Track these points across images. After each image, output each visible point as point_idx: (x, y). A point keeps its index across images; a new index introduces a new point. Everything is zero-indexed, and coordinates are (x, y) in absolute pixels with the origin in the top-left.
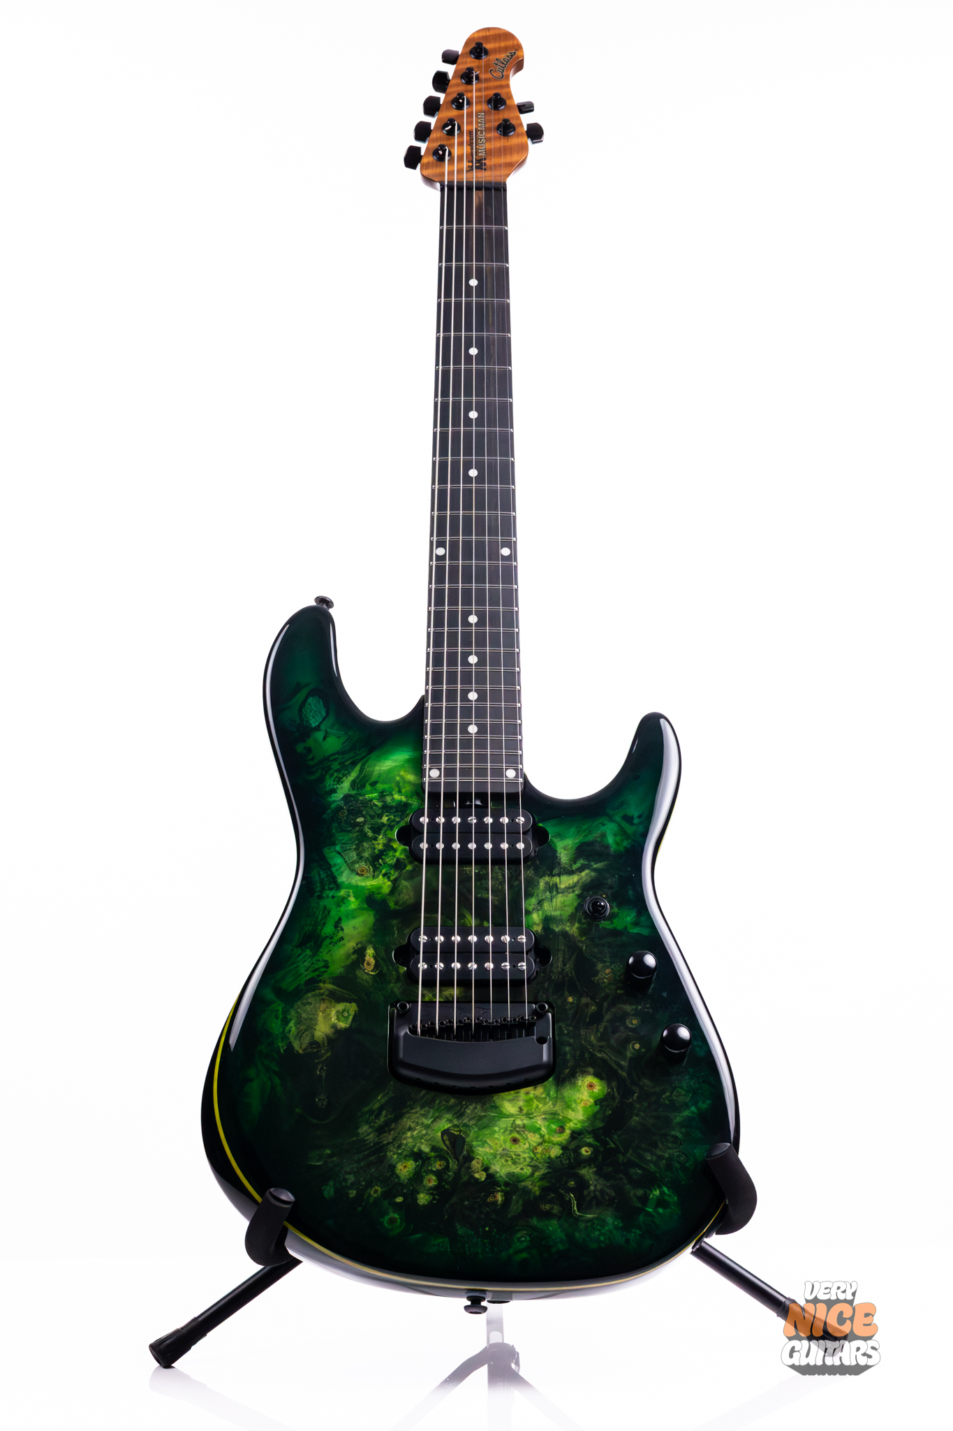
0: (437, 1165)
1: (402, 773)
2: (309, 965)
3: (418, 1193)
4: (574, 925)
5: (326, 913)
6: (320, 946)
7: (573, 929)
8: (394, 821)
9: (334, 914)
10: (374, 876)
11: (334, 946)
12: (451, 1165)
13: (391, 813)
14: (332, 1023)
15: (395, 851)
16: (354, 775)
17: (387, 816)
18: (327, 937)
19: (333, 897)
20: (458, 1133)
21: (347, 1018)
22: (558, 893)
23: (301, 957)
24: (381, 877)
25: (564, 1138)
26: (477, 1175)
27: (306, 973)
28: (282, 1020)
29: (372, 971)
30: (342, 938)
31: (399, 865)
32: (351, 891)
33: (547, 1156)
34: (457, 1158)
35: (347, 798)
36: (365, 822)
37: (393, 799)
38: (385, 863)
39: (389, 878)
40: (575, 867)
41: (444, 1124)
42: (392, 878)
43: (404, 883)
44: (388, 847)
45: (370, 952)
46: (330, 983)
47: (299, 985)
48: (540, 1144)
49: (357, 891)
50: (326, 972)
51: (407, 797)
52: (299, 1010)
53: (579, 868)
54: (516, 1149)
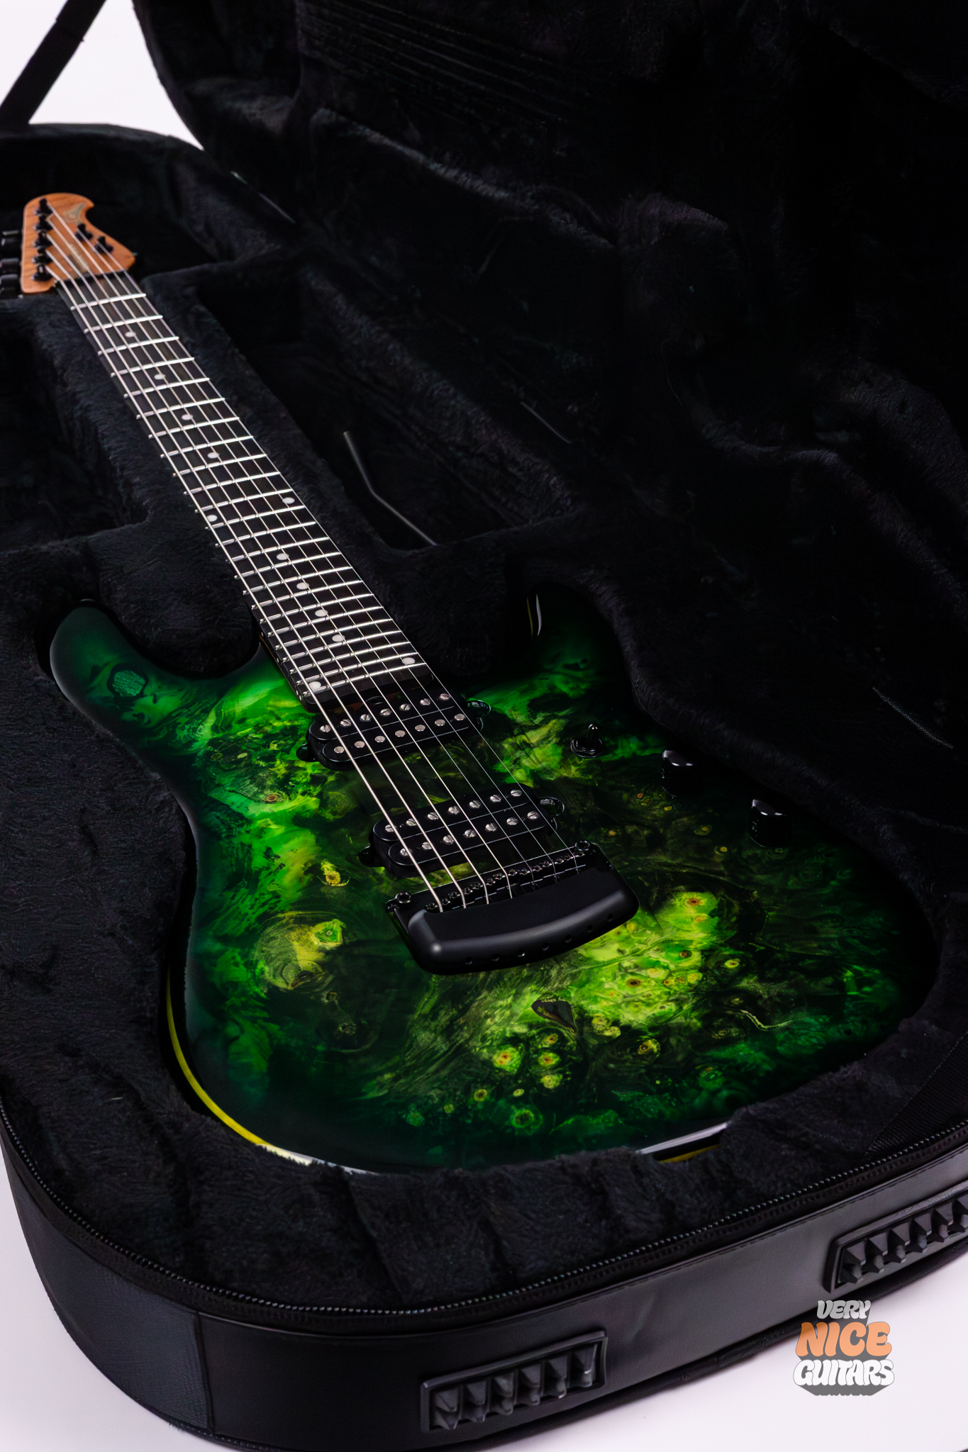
0: (548, 1041)
1: (271, 703)
2: (253, 902)
3: (541, 1077)
4: (571, 768)
5: (246, 848)
6: (257, 881)
7: (573, 772)
8: (285, 745)
9: (258, 846)
10: (290, 799)
11: (275, 875)
12: (566, 1035)
13: (280, 739)
14: (315, 948)
15: (305, 769)
16: (211, 720)
17: (275, 743)
18: (261, 870)
19: (248, 832)
20: (555, 1000)
21: (334, 935)
22: (532, 748)
23: (237, 898)
24: (299, 797)
25: (696, 958)
26: (607, 1033)
27: (252, 911)
28: (246, 965)
29: (341, 882)
30: (282, 866)
31: (315, 780)
32: (268, 819)
33: (686, 984)
34: (567, 1024)
35: (212, 742)
36: (250, 757)
37: (274, 727)
38: (297, 783)
39: (310, 795)
40: (537, 721)
41: (530, 997)
42: (315, 793)
43: (333, 794)
44: (292, 769)
45: (327, 867)
46: (291, 910)
47: (250, 925)
48: (670, 975)
49: (277, 818)
50: (278, 902)
51: (290, 721)
52: (264, 948)
53: (541, 722)
54: (639, 990)
